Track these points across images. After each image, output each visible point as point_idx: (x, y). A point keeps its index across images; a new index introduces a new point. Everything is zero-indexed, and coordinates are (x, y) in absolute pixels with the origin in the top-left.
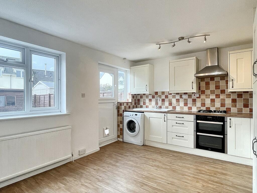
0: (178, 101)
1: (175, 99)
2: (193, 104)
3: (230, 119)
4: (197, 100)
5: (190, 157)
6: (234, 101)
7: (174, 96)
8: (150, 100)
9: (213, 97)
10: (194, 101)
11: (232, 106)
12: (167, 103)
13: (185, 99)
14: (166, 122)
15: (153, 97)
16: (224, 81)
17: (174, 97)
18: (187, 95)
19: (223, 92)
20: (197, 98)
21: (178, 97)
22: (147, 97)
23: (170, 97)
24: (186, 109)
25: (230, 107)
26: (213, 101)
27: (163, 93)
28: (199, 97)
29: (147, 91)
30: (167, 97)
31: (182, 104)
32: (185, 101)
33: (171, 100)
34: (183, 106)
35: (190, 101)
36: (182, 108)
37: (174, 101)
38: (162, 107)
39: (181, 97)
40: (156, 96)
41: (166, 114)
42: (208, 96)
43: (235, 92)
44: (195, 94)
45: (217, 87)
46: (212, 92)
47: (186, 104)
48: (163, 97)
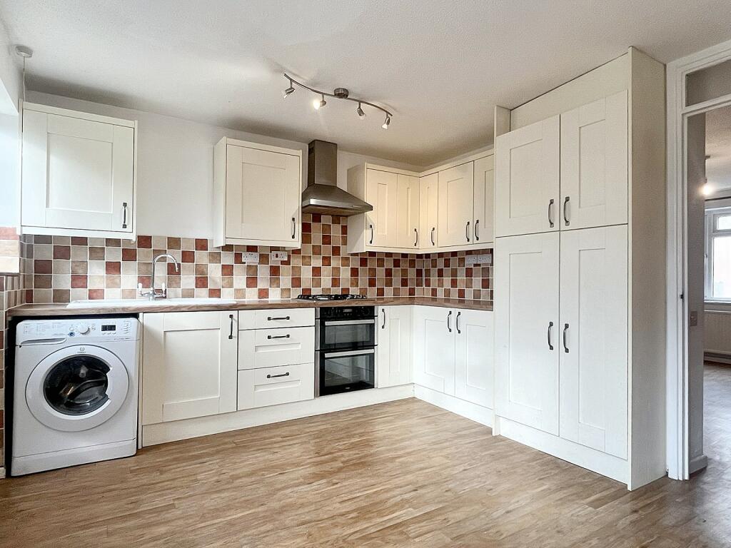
0: (227, 270)
1: (219, 266)
2: (273, 281)
3: (383, 310)
4: (283, 268)
5: (313, 425)
6: (354, 272)
7: (216, 255)
8: (113, 268)
9: (317, 262)
10: (275, 271)
11: (352, 285)
12: (188, 280)
13: (249, 267)
14: (235, 340)
15: (129, 255)
16: (339, 227)
17: (215, 257)
18: (257, 255)
19: (336, 251)
20: (283, 263)
21: (228, 259)
22: (96, 253)
23: (201, 257)
24: (252, 296)
25: (347, 285)
26: (317, 271)
27: (174, 243)
28: (288, 263)
29: (129, 229)
30: (188, 257)
31: (240, 280)
32: (251, 272)
33: (205, 270)
34: (245, 286)
35: (263, 272)
36: (239, 293)
37: (214, 272)
38: (170, 292)
39: (238, 258)
40: (141, 252)
41: (234, 313)
42: (307, 260)
43: (356, 254)
44: (278, 252)
45: (327, 239)
46: (317, 251)
47: (252, 282)
48: (174, 256)
